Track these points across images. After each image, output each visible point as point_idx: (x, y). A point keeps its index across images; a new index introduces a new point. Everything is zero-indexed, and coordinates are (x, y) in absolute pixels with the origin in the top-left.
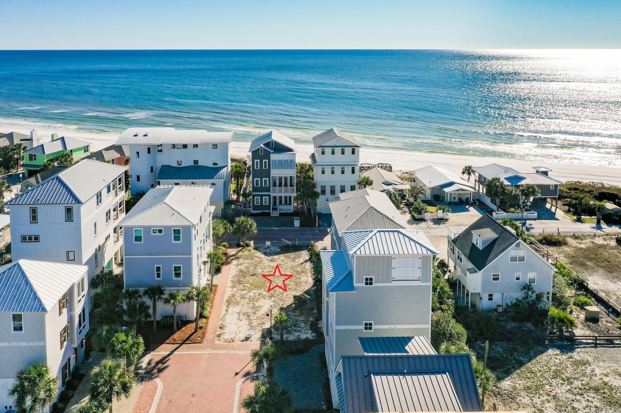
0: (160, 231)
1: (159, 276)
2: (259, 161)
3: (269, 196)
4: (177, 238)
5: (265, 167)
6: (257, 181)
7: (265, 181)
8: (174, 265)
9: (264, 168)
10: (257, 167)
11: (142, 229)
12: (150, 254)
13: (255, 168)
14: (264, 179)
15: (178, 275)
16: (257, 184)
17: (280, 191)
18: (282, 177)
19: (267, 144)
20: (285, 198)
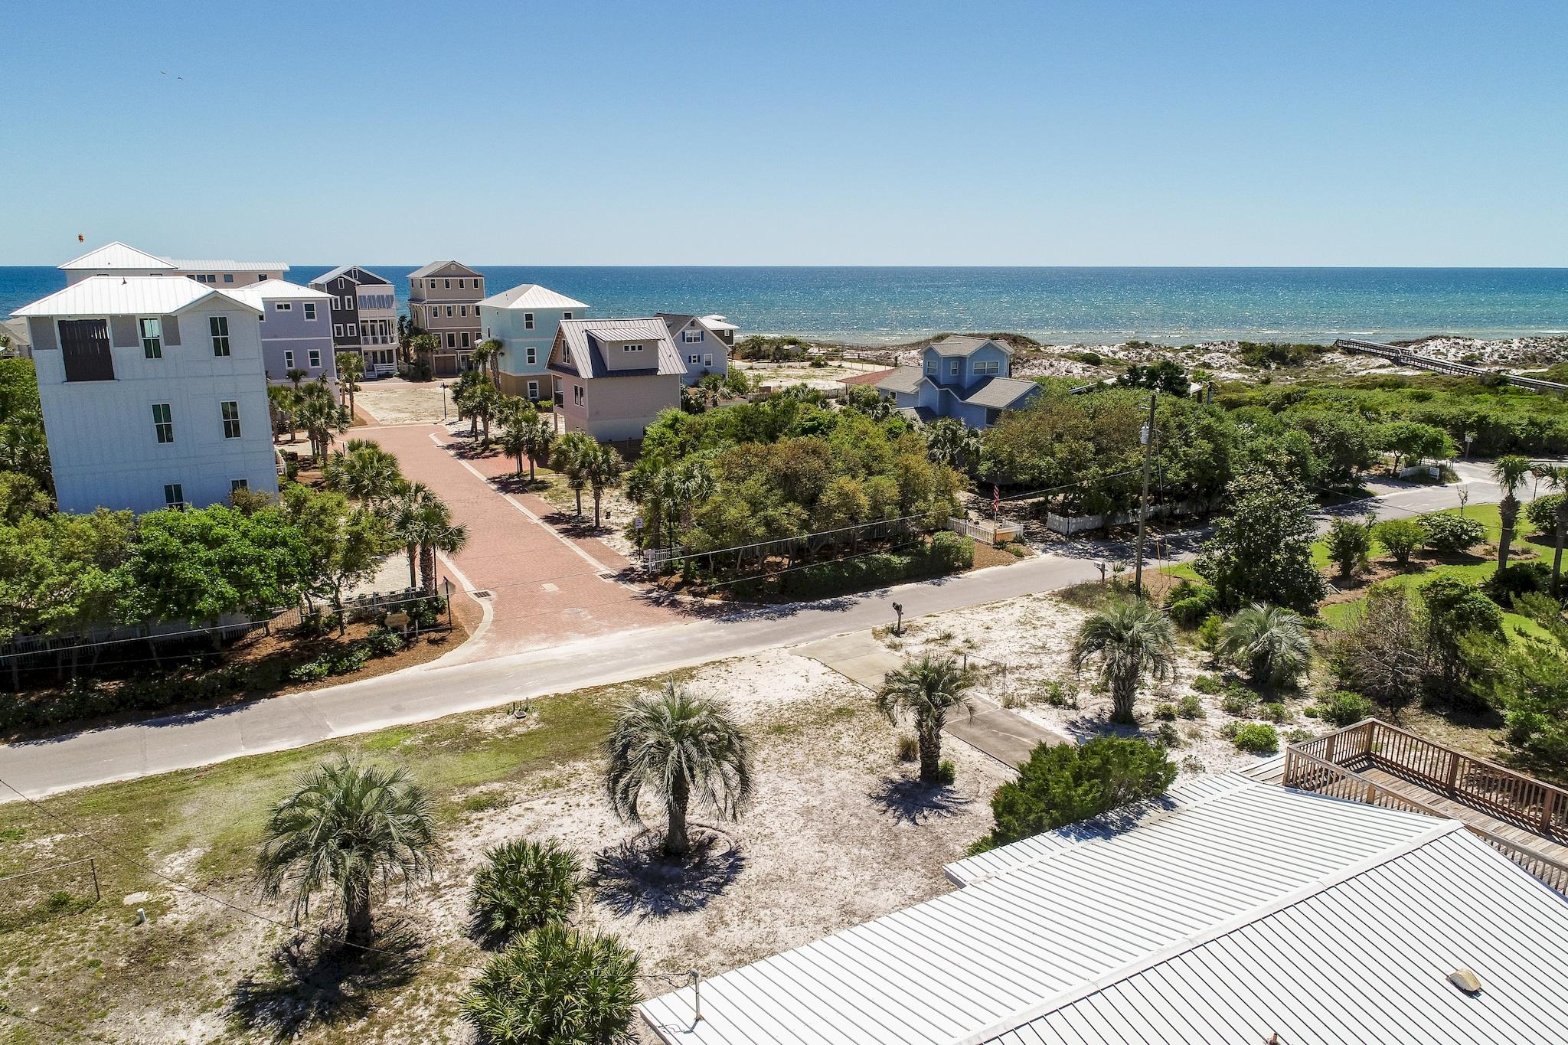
0: (287, 307)
1: (290, 364)
2: (338, 297)
3: (359, 350)
4: (310, 316)
5: (349, 307)
6: (339, 328)
7: (352, 328)
8: (309, 350)
9: (347, 308)
10: (337, 307)
12: (276, 337)
14: (348, 325)
16: (339, 333)
17: (375, 341)
18: (376, 321)
19: (348, 273)
20: (382, 353)
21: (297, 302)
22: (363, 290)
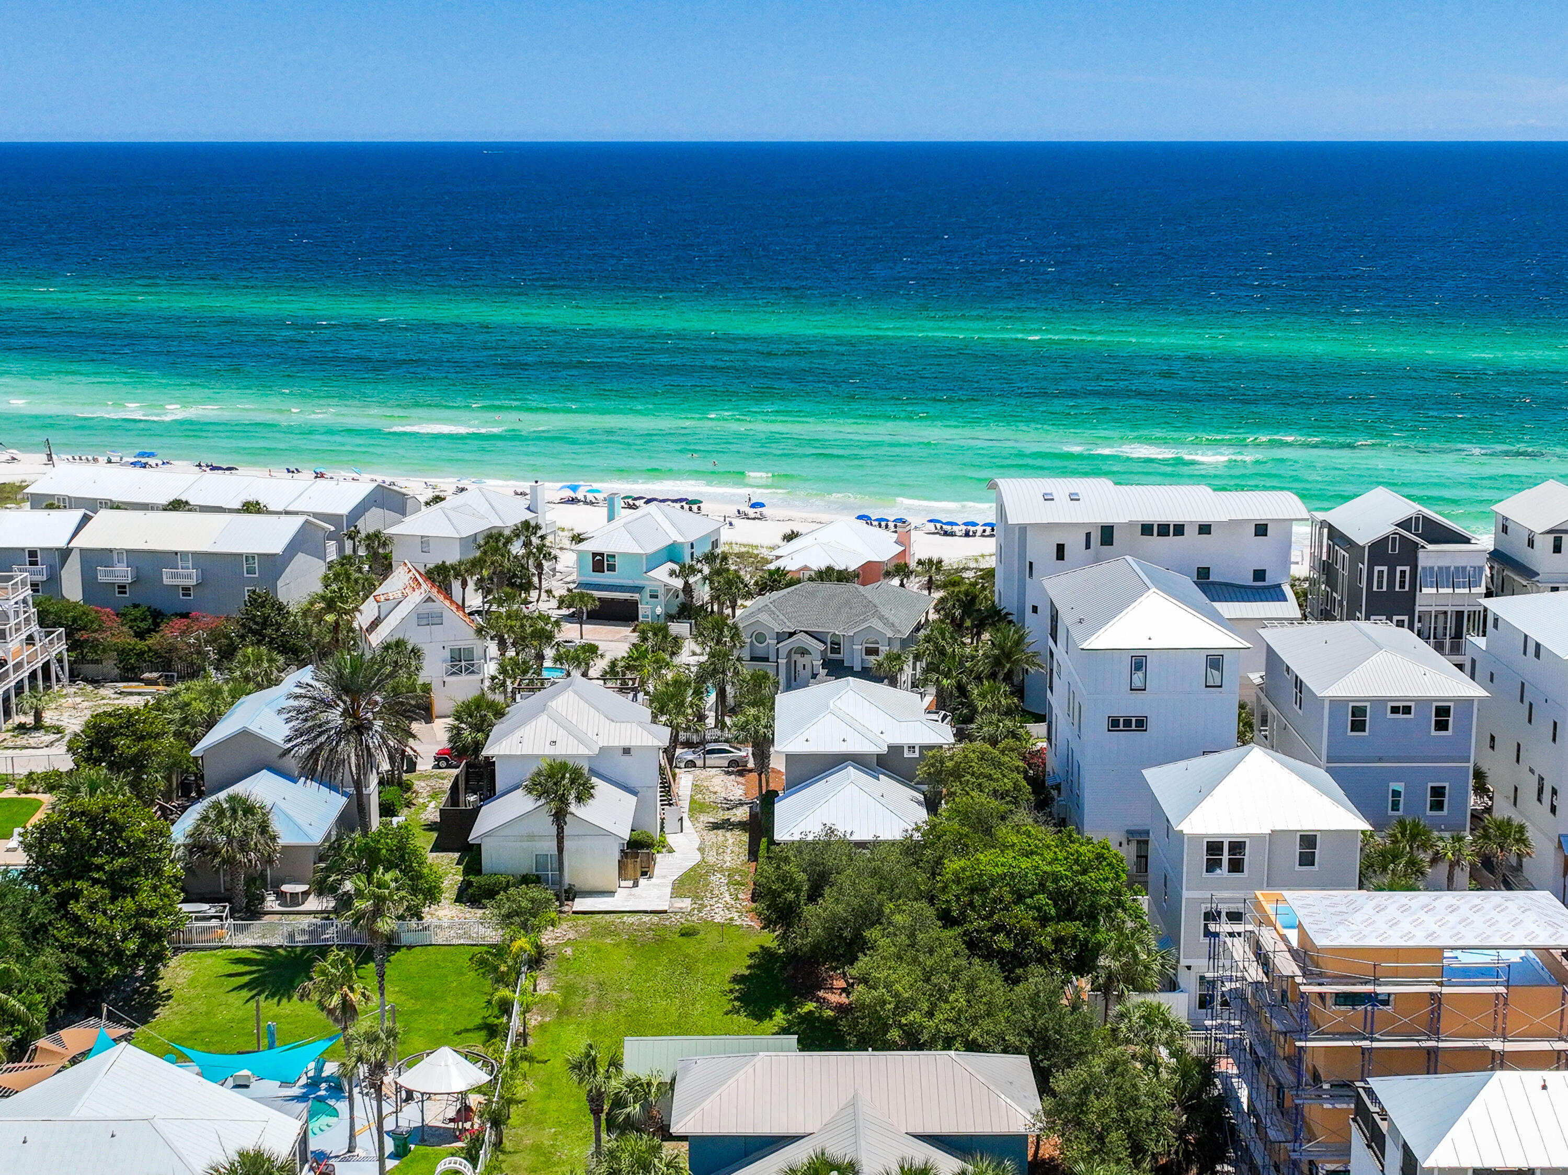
0: (1407, 710)
1: (1395, 806)
2: (1385, 568)
4: (1442, 725)
5: (1402, 586)
7: (1400, 623)
8: (1430, 785)
9: (1397, 589)
10: (1380, 585)
11: (1368, 704)
12: (1380, 760)
13: (1375, 589)
15: (1437, 805)
19: (1405, 524)
21: (1423, 702)
22: (1428, 556)
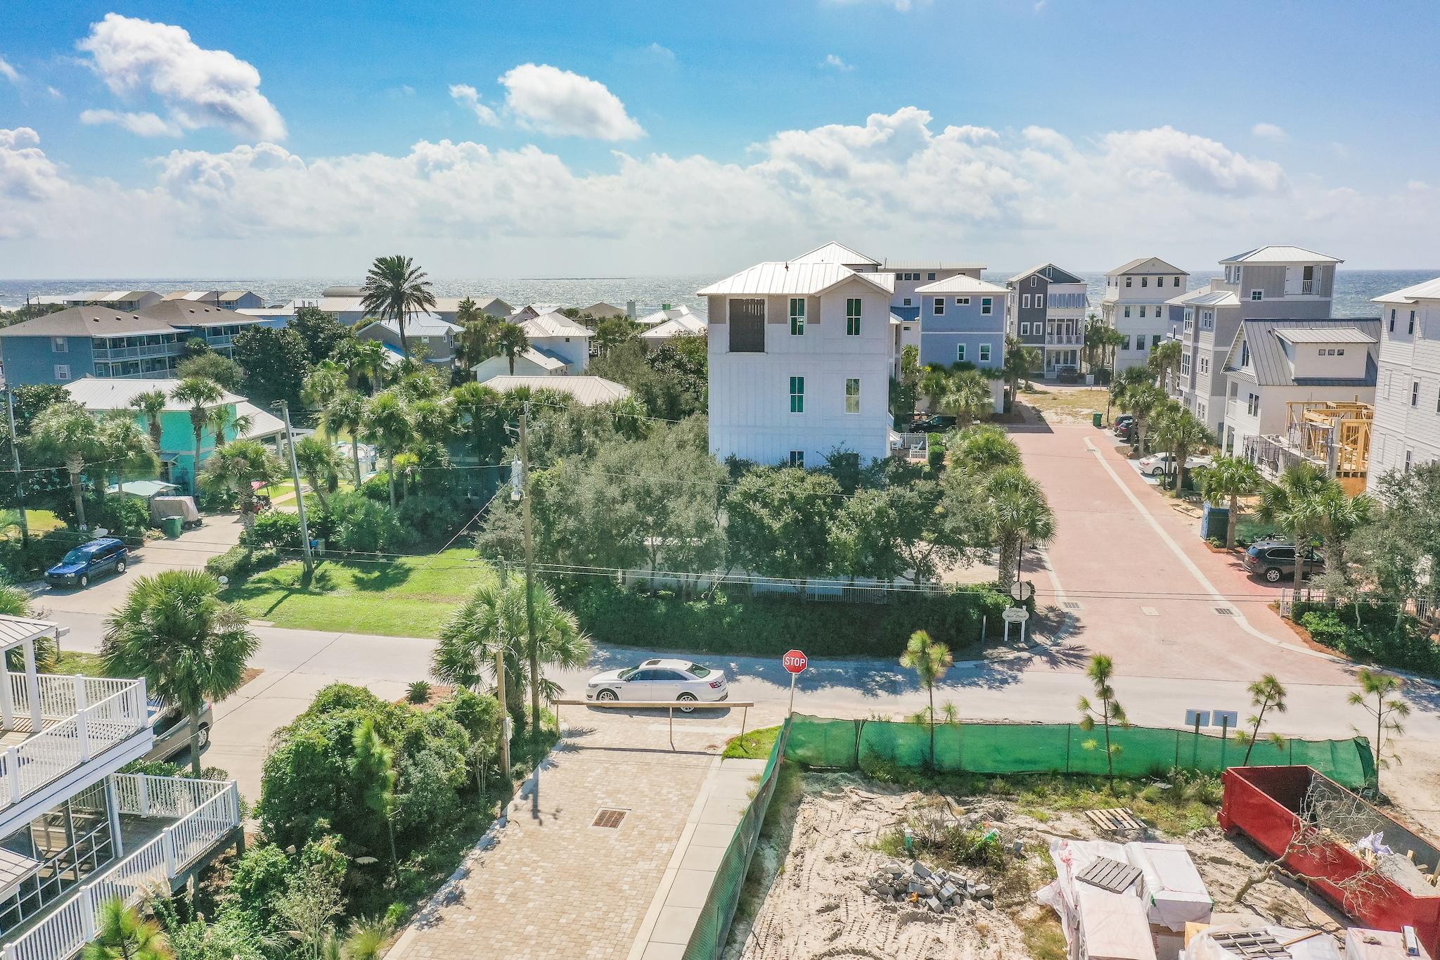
0: (966, 301)
1: (961, 357)
2: (1029, 295)
3: (1042, 349)
4: (986, 310)
5: (1039, 305)
6: (1025, 327)
7: (1038, 327)
9: (1036, 307)
10: (1026, 305)
11: (945, 297)
12: (952, 330)
13: (1023, 307)
14: (1035, 324)
15: (985, 357)
16: (1025, 331)
17: (1060, 341)
18: (1063, 320)
19: (1042, 271)
20: (1066, 353)
21: (976, 296)
22: (1053, 289)
